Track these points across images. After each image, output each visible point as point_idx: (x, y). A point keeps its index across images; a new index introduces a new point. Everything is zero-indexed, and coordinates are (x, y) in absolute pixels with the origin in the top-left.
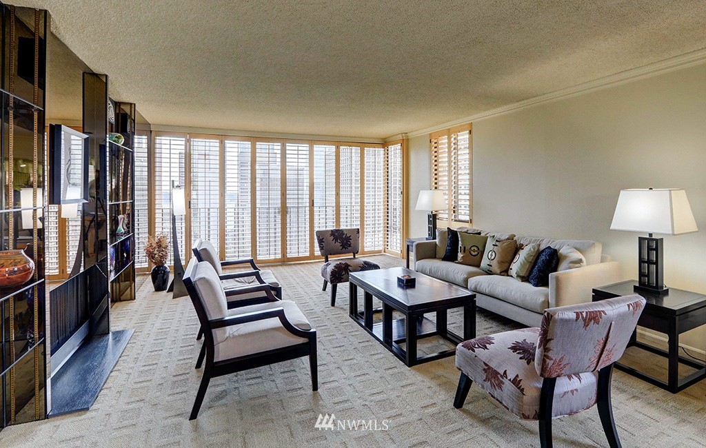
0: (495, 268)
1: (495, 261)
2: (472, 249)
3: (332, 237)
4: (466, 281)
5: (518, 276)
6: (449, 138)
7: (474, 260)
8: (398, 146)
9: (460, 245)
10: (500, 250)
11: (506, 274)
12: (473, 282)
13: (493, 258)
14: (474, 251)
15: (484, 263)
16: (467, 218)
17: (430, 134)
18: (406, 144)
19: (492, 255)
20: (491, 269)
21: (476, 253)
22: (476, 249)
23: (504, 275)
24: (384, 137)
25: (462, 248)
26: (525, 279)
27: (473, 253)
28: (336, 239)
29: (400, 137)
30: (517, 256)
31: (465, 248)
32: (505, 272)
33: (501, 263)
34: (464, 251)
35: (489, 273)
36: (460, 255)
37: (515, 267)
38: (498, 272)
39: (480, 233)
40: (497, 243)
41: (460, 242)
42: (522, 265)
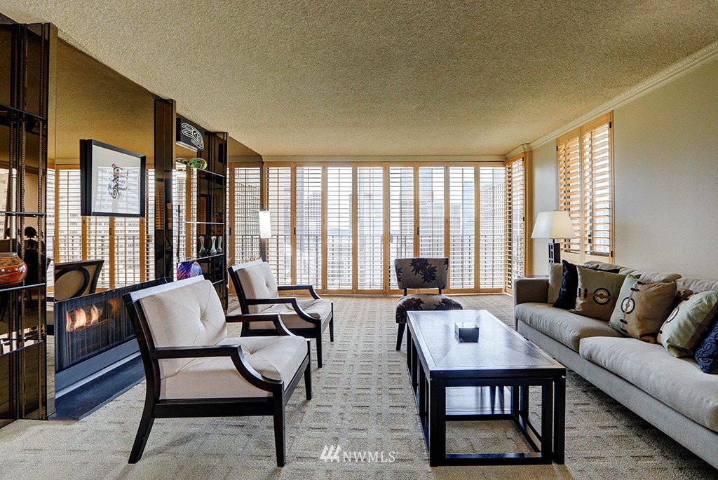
0: (633, 327)
1: (633, 316)
2: (599, 293)
3: (413, 268)
4: (577, 341)
5: (672, 346)
6: (581, 141)
7: (600, 310)
8: (520, 162)
9: (579, 287)
10: (643, 298)
11: (652, 339)
12: (587, 343)
13: (629, 309)
14: (602, 297)
15: (616, 316)
16: (608, 250)
17: (557, 139)
18: (529, 158)
19: (628, 305)
20: (627, 327)
21: (604, 300)
22: (605, 293)
23: (648, 342)
24: (504, 153)
25: (583, 291)
26: (686, 353)
27: (599, 300)
28: (417, 270)
29: (521, 150)
30: (674, 312)
31: (586, 290)
32: (651, 336)
33: (642, 320)
34: (585, 296)
35: (623, 334)
36: (579, 301)
37: (669, 330)
38: (638, 333)
39: (617, 271)
40: (639, 287)
41: (579, 283)
42: (683, 329)
